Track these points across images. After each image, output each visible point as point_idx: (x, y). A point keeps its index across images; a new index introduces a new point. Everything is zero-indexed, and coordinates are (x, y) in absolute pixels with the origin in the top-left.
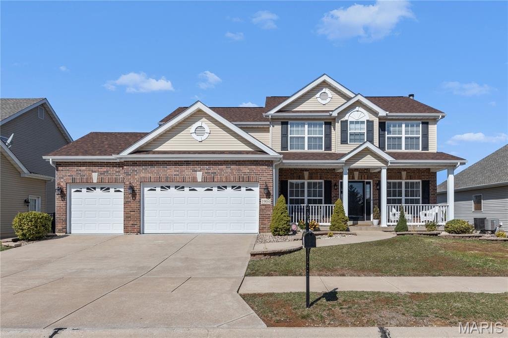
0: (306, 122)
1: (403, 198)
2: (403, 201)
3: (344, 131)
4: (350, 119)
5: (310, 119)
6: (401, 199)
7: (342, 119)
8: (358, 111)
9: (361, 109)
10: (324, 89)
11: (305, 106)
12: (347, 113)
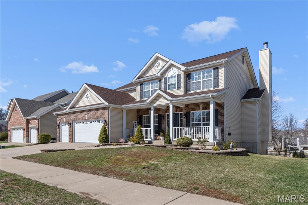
0: (150, 82)
1: (202, 122)
2: (202, 124)
3: (165, 83)
4: (169, 76)
5: (152, 80)
6: (200, 123)
7: (165, 77)
8: (172, 70)
9: (174, 68)
10: (158, 61)
11: (150, 73)
12: (167, 72)
